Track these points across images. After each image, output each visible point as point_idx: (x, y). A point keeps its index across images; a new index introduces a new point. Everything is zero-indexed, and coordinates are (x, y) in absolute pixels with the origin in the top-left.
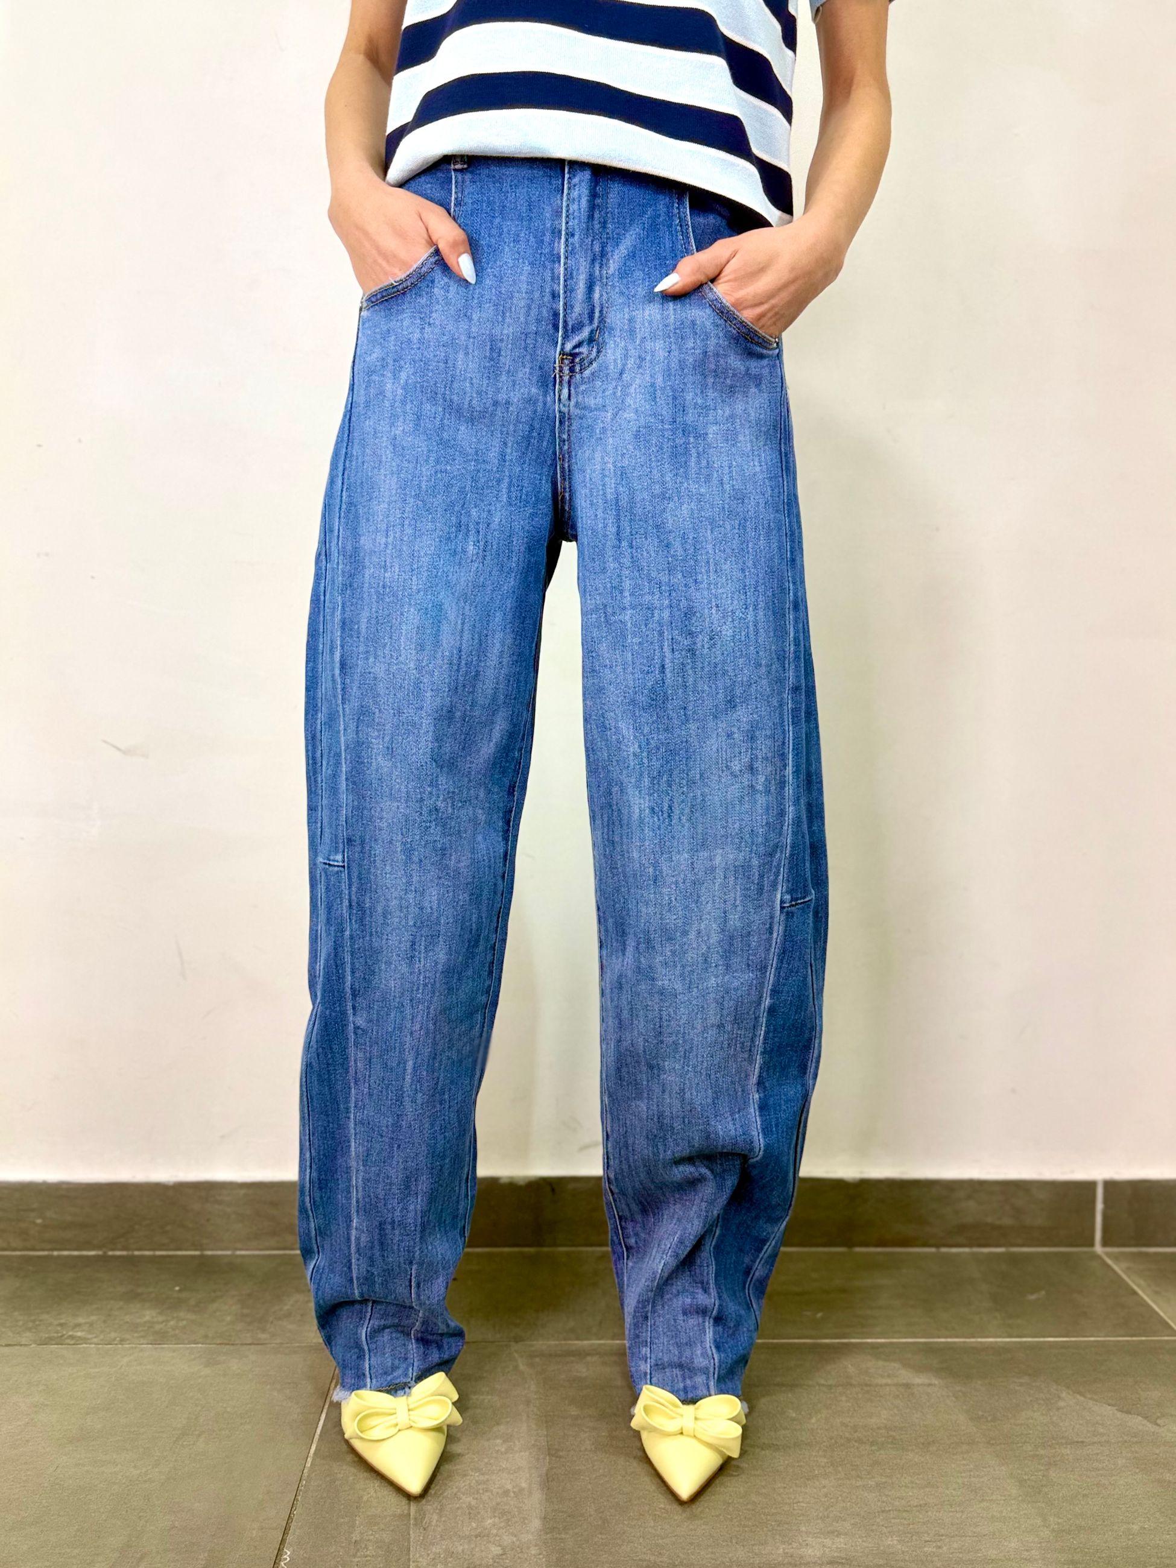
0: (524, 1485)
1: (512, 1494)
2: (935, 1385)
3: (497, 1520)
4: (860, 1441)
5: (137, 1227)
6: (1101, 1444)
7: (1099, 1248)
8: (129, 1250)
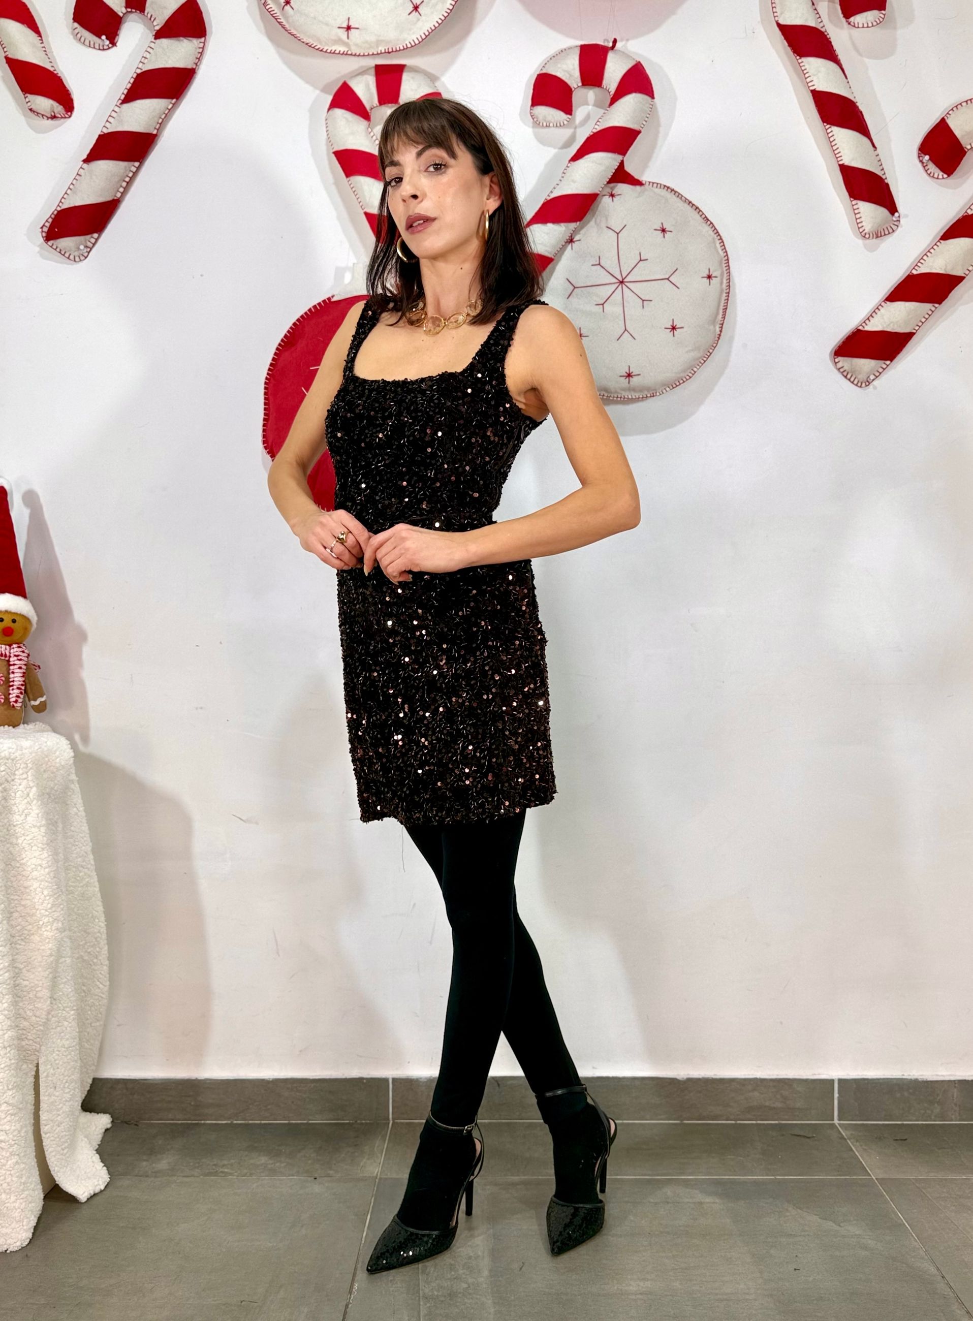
0: (480, 1253)
1: (473, 1258)
2: (716, 1203)
3: (465, 1271)
4: (668, 1233)
5: (251, 1106)
6: (804, 1236)
7: (836, 1121)
8: (245, 1120)
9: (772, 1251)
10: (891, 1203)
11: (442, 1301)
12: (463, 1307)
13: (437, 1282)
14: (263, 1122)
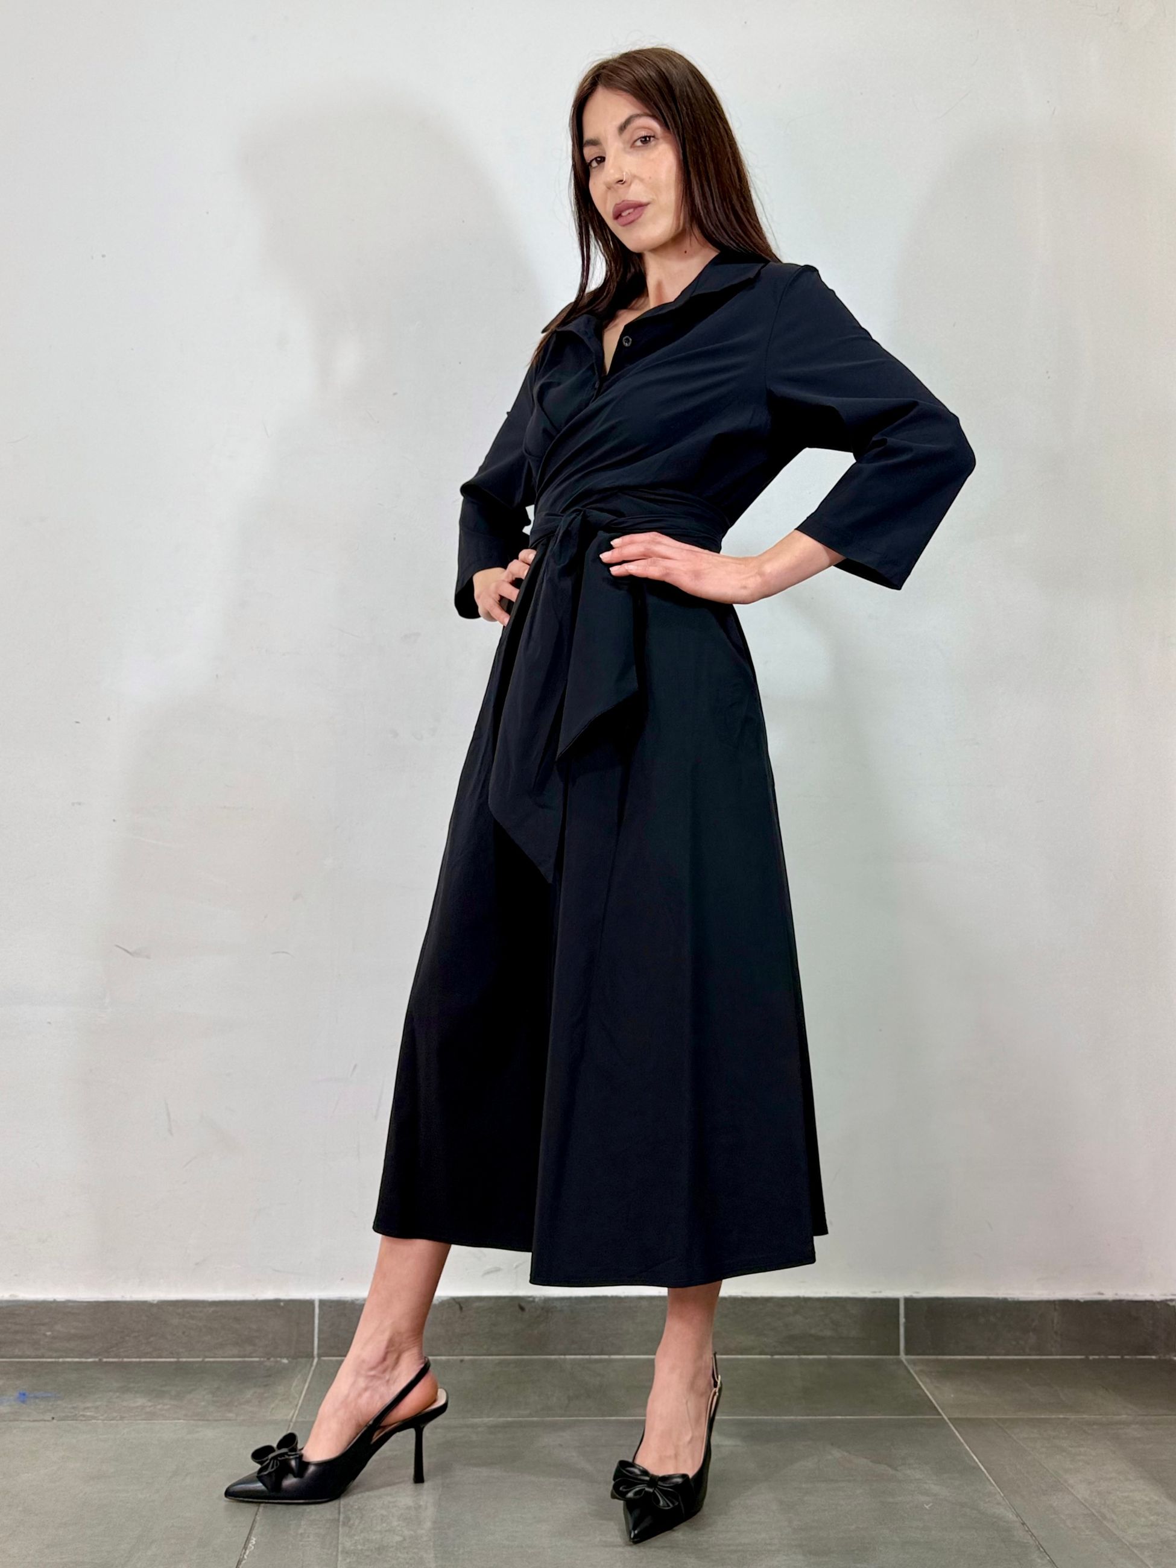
0: (422, 1503)
3: (400, 1522)
5: (127, 1338)
6: (849, 1481)
7: (903, 1357)
8: (120, 1358)
9: (806, 1498)
10: (965, 1445)
11: (368, 1556)
12: (394, 1562)
13: (362, 1535)
14: (143, 1360)
